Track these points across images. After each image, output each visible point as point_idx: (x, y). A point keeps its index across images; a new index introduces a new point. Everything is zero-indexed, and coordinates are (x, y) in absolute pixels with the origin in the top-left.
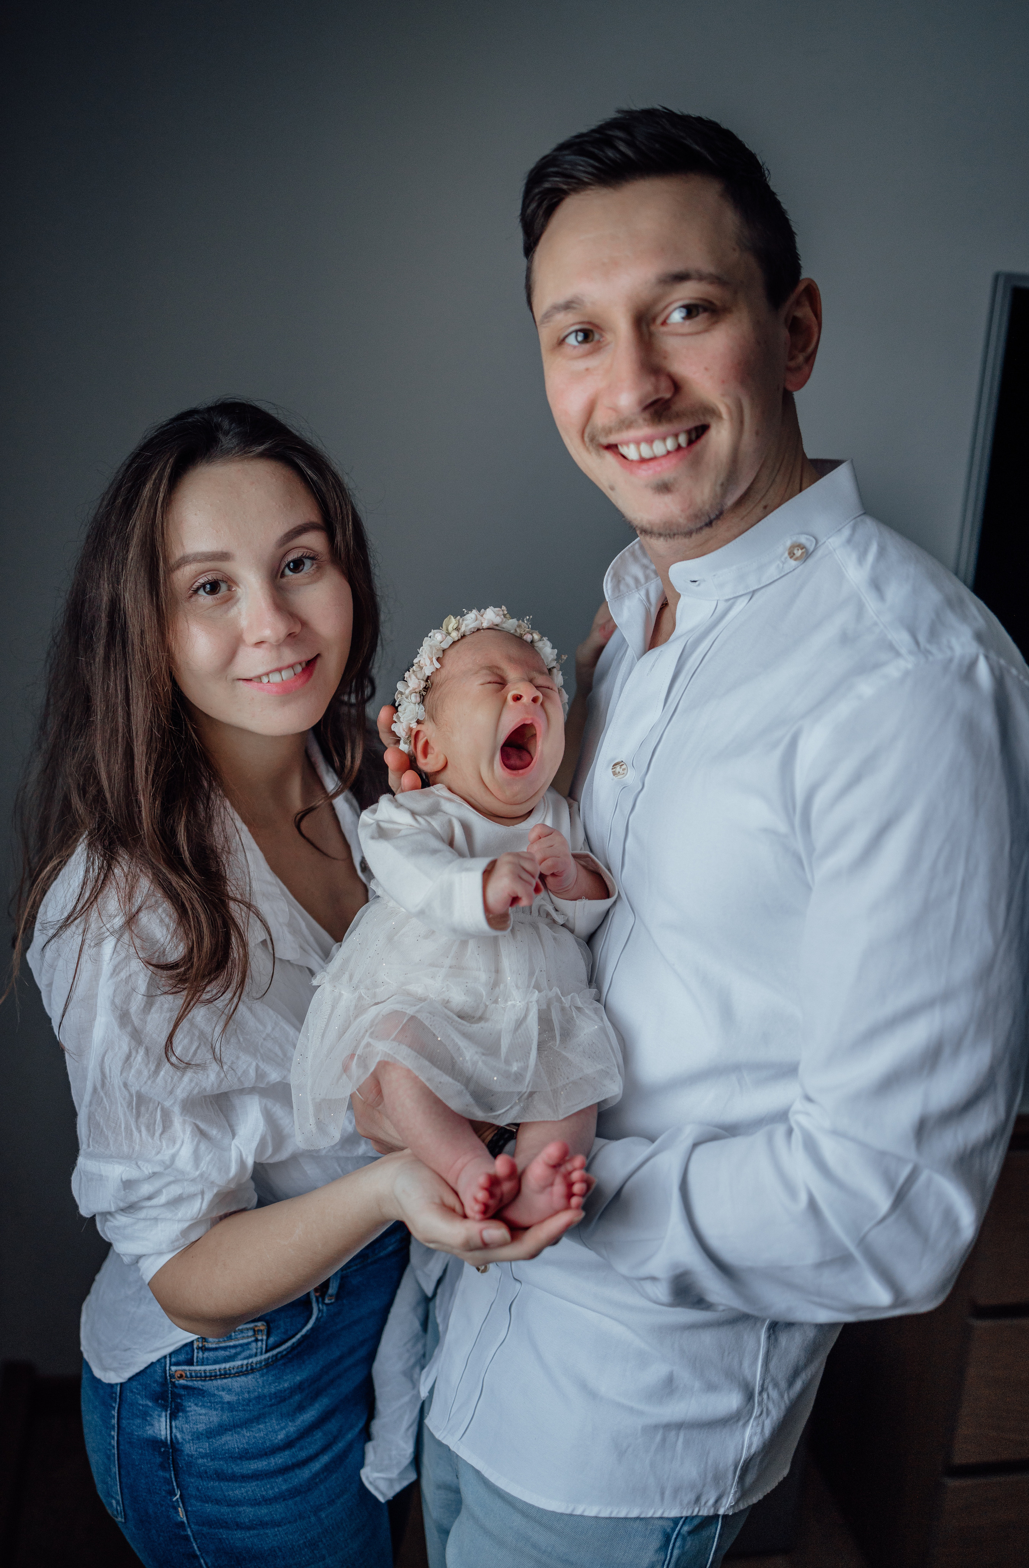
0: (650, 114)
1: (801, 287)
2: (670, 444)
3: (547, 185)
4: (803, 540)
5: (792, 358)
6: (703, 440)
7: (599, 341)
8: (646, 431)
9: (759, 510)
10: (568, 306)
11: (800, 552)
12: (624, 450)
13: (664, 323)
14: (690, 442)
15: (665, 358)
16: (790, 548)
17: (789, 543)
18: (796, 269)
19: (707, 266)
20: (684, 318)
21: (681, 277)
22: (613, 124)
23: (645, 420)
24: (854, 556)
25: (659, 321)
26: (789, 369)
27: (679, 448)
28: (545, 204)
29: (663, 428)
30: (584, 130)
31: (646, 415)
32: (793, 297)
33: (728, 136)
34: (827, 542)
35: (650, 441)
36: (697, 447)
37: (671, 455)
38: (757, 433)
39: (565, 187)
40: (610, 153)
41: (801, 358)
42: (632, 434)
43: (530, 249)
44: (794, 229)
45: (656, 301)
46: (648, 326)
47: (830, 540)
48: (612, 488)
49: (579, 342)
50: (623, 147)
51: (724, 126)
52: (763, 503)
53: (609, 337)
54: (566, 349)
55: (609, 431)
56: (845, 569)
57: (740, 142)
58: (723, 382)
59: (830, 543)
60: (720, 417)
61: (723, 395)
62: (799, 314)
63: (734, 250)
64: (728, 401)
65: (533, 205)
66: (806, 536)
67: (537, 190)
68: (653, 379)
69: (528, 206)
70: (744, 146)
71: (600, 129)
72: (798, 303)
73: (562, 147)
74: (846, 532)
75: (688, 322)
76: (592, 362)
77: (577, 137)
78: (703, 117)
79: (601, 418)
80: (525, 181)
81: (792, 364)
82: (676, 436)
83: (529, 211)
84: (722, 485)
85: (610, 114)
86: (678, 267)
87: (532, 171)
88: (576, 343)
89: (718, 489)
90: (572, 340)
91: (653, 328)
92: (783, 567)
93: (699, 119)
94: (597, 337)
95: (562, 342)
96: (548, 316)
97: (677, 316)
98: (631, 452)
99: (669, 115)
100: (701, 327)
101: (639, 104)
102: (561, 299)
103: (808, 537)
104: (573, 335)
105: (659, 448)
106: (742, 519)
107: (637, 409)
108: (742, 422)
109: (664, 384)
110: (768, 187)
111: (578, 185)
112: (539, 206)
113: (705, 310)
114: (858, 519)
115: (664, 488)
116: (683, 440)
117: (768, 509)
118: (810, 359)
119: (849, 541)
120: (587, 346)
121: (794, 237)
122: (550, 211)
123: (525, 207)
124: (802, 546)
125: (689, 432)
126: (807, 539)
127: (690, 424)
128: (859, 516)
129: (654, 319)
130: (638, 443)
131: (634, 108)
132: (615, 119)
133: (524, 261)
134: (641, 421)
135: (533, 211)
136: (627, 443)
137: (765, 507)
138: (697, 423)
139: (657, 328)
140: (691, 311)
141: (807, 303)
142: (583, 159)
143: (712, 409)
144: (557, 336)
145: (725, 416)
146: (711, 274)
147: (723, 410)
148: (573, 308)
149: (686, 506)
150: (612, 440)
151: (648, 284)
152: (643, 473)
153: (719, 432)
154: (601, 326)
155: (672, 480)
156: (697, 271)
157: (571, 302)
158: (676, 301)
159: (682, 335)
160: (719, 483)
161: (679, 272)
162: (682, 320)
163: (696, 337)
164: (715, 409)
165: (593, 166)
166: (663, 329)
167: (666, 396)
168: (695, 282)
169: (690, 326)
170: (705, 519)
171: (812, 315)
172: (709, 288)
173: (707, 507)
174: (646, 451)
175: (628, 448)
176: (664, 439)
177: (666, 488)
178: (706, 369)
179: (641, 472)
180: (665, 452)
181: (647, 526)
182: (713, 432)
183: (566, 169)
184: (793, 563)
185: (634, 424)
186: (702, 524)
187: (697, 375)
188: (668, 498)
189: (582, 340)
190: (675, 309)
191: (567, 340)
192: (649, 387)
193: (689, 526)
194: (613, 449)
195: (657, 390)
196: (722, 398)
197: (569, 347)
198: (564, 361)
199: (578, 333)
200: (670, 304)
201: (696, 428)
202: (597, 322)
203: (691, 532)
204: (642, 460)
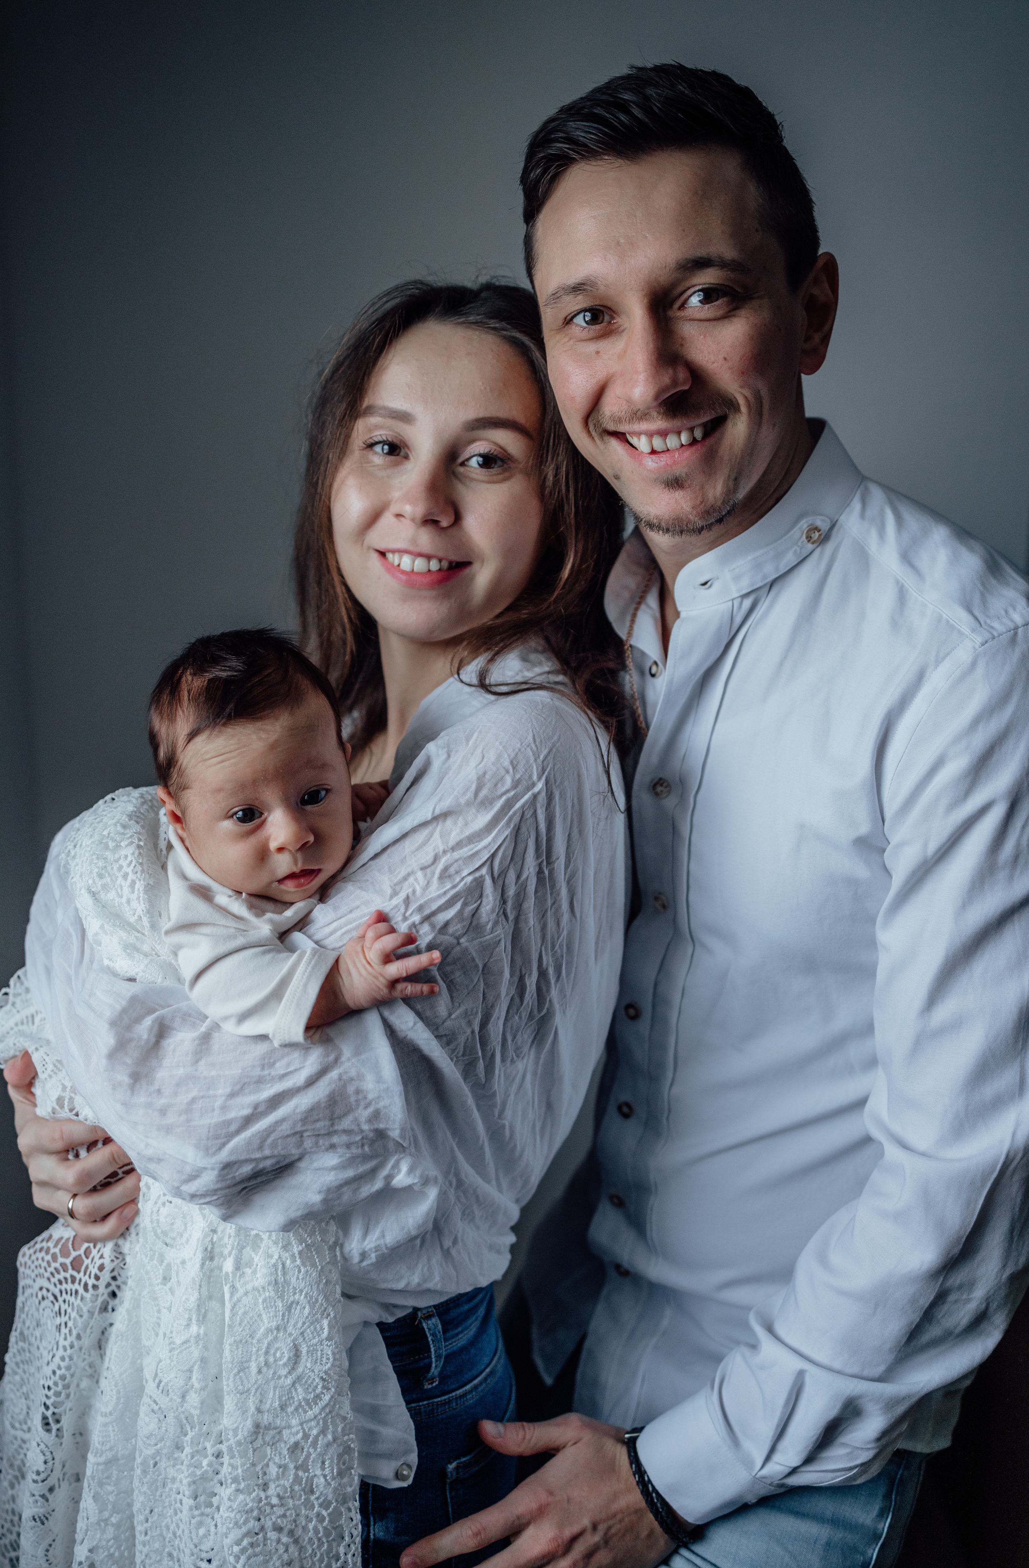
0: (664, 71)
1: (820, 263)
2: (684, 438)
3: (552, 151)
4: (819, 522)
5: (808, 339)
6: (717, 434)
7: (609, 324)
8: (659, 423)
10: (578, 288)
11: (817, 535)
12: (634, 441)
13: (682, 307)
14: (706, 435)
15: (682, 345)
16: (807, 531)
17: (806, 527)
18: (814, 241)
19: (730, 253)
20: (700, 301)
21: (700, 264)
23: (659, 413)
25: (677, 305)
26: (804, 352)
27: (694, 441)
29: (677, 423)
31: (661, 409)
32: (811, 275)
34: (840, 519)
35: (663, 434)
36: (712, 441)
37: (683, 448)
39: (574, 155)
40: (622, 117)
41: (817, 338)
42: (644, 426)
43: (531, 213)
45: (673, 285)
46: (665, 309)
48: (617, 477)
49: (586, 322)
50: (636, 112)
53: (619, 320)
54: (573, 330)
55: (620, 420)
56: (869, 547)
57: (758, 101)
58: (743, 373)
59: (842, 519)
60: (736, 408)
61: (742, 387)
62: (816, 291)
63: (757, 231)
64: (747, 392)
65: (537, 172)
66: (820, 517)
67: (540, 155)
68: (671, 371)
69: (532, 171)
70: (762, 104)
72: (816, 281)
74: (858, 503)
75: (706, 307)
76: (604, 345)
78: (718, 72)
79: (611, 407)
81: (808, 346)
82: (691, 430)
83: (532, 175)
84: (735, 477)
86: (701, 252)
88: (585, 325)
89: (731, 484)
90: (579, 320)
91: (670, 313)
92: (800, 552)
93: (713, 74)
94: (607, 318)
95: (568, 321)
96: (556, 297)
97: (695, 300)
98: (643, 444)
99: (683, 70)
100: (719, 312)
101: (651, 61)
102: (572, 281)
104: (581, 315)
105: (672, 442)
108: (760, 414)
109: (682, 374)
110: (786, 150)
111: (588, 153)
112: (544, 172)
114: (862, 490)
115: (675, 483)
116: (698, 434)
118: (826, 340)
120: (596, 327)
121: (812, 207)
124: (819, 529)
125: (704, 425)
126: (823, 520)
127: (707, 417)
128: (860, 484)
129: (672, 304)
130: (650, 435)
131: (647, 65)
132: (627, 77)
133: (523, 227)
134: (655, 414)
136: (638, 434)
138: (714, 416)
139: (674, 313)
140: (709, 295)
141: (825, 280)
142: (596, 126)
143: (731, 400)
144: (564, 316)
145: (744, 409)
146: (733, 261)
147: (741, 401)
148: (584, 290)
149: (698, 502)
150: (622, 428)
151: (668, 269)
152: (654, 465)
153: (735, 424)
154: (613, 308)
155: (684, 475)
156: (719, 257)
157: (584, 284)
158: (693, 286)
159: (700, 320)
160: (733, 477)
161: (701, 258)
162: (699, 304)
163: (715, 323)
164: (734, 400)
165: (605, 133)
166: (681, 314)
167: (686, 387)
168: (716, 268)
169: (708, 311)
170: (716, 515)
171: (829, 292)
172: (732, 276)
173: (719, 503)
174: (658, 443)
175: (639, 439)
176: (679, 433)
177: (677, 483)
178: (725, 359)
179: (651, 463)
180: (678, 446)
181: (655, 521)
182: (729, 424)
183: (578, 136)
184: (810, 546)
185: (648, 416)
186: (713, 520)
187: (715, 365)
188: (679, 495)
189: (590, 320)
190: (695, 292)
191: (575, 320)
192: (666, 380)
193: (700, 523)
194: (620, 436)
195: (675, 382)
196: (740, 390)
197: (578, 328)
198: (571, 342)
199: (588, 314)
200: (689, 288)
201: (712, 421)
202: (609, 304)
203: (702, 528)
204: (653, 452)
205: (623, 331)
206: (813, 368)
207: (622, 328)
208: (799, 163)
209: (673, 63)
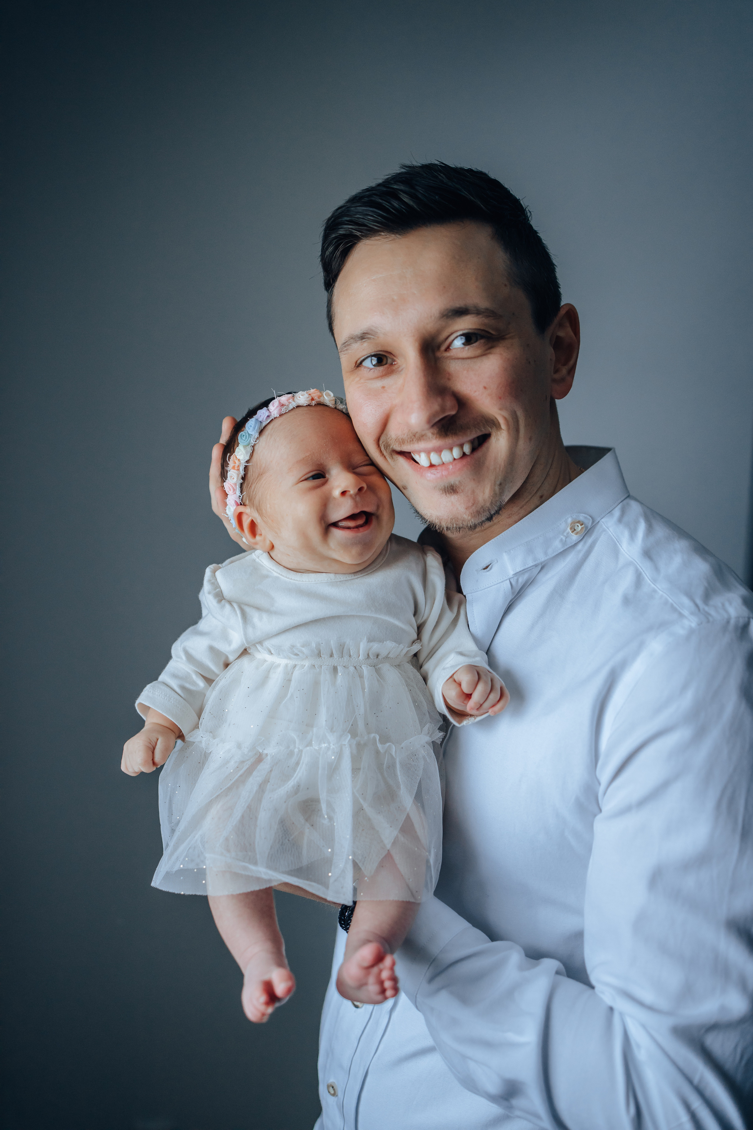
0: (429, 168)
1: (563, 312)
2: (456, 453)
3: (341, 232)
4: (581, 517)
5: (556, 371)
6: (484, 448)
7: (392, 364)
8: (435, 442)
9: (536, 500)
10: (363, 337)
11: (580, 527)
12: (416, 457)
13: (448, 349)
14: (474, 450)
15: (449, 379)
16: (571, 524)
17: (570, 520)
18: (558, 296)
19: (483, 303)
20: (463, 344)
21: (460, 312)
22: (397, 178)
23: (433, 434)
24: (626, 533)
25: (443, 348)
26: (554, 381)
27: (464, 455)
28: (341, 248)
29: (449, 441)
30: (373, 184)
31: (435, 430)
32: (556, 320)
33: (496, 186)
34: (601, 522)
35: (439, 451)
36: (479, 454)
37: (456, 462)
38: (530, 439)
39: (358, 234)
40: (396, 204)
41: (564, 371)
42: (422, 445)
43: (329, 284)
44: (554, 262)
45: (439, 332)
46: (434, 352)
47: (603, 520)
49: (374, 365)
50: (406, 199)
51: (492, 176)
52: (539, 494)
53: (399, 361)
54: (363, 372)
55: (403, 442)
56: (620, 544)
57: (506, 189)
58: (500, 398)
59: (603, 522)
60: (497, 426)
61: (500, 409)
62: (561, 334)
63: (506, 285)
64: (505, 414)
65: (331, 249)
66: (583, 515)
67: (334, 236)
68: (439, 400)
69: (327, 249)
70: (509, 192)
71: (386, 183)
72: (561, 325)
73: (355, 200)
74: (617, 513)
75: (467, 347)
76: (388, 381)
77: (367, 190)
78: (473, 169)
79: (394, 431)
80: (324, 227)
81: (557, 376)
82: (461, 446)
83: (327, 253)
84: (500, 484)
85: (396, 169)
86: (459, 304)
87: (329, 219)
88: (372, 367)
89: (497, 488)
90: (368, 363)
91: (438, 354)
92: (565, 541)
93: (470, 171)
94: (389, 361)
95: (359, 365)
96: (346, 344)
97: (458, 343)
98: (423, 459)
99: (445, 169)
100: (478, 352)
101: (419, 161)
102: (358, 331)
103: (586, 515)
104: (369, 359)
105: (446, 456)
106: (521, 508)
107: (427, 426)
108: (517, 430)
109: (450, 402)
110: (531, 226)
111: (370, 232)
112: (336, 248)
113: (482, 337)
114: (625, 502)
115: (451, 490)
116: (467, 449)
117: (544, 498)
118: (572, 371)
119: (620, 520)
120: (381, 368)
121: (554, 268)
122: (346, 253)
123: (324, 250)
124: (581, 523)
125: (472, 442)
126: (586, 518)
127: (473, 435)
128: (625, 499)
129: (439, 347)
130: (428, 452)
131: (415, 164)
132: (399, 174)
133: (325, 294)
134: (429, 434)
135: (331, 253)
136: (419, 452)
137: (541, 497)
138: (479, 434)
139: (441, 354)
140: (469, 338)
141: (568, 324)
142: (372, 209)
143: (493, 420)
144: (355, 361)
145: (503, 426)
146: (487, 309)
147: (502, 421)
148: (368, 338)
149: (470, 504)
150: (406, 448)
151: (433, 318)
152: (433, 476)
153: (498, 440)
154: (393, 353)
155: (457, 483)
156: (475, 307)
157: (366, 333)
158: (456, 331)
159: (463, 359)
160: (498, 483)
161: (460, 308)
162: (462, 346)
163: (475, 360)
164: (495, 420)
165: (380, 215)
166: (447, 354)
167: (453, 413)
168: (473, 315)
169: (469, 351)
170: (487, 514)
171: (572, 334)
172: (486, 321)
173: (488, 504)
174: (435, 459)
175: (420, 456)
176: (451, 449)
177: (453, 489)
178: (485, 388)
179: (431, 475)
180: (451, 459)
181: (437, 521)
182: (493, 440)
183: (358, 218)
184: (575, 537)
185: (424, 437)
186: (484, 519)
187: (477, 393)
188: (454, 498)
189: (377, 364)
190: (457, 337)
191: (364, 364)
192: (436, 407)
193: (473, 521)
194: (407, 455)
195: (443, 409)
196: (500, 412)
197: (365, 370)
198: (362, 381)
199: (373, 358)
200: (452, 334)
201: (478, 437)
202: (389, 349)
203: (475, 526)
204: (432, 466)
205: (402, 370)
206: (563, 394)
207: (400, 369)
208: (541, 235)
209: (437, 162)
